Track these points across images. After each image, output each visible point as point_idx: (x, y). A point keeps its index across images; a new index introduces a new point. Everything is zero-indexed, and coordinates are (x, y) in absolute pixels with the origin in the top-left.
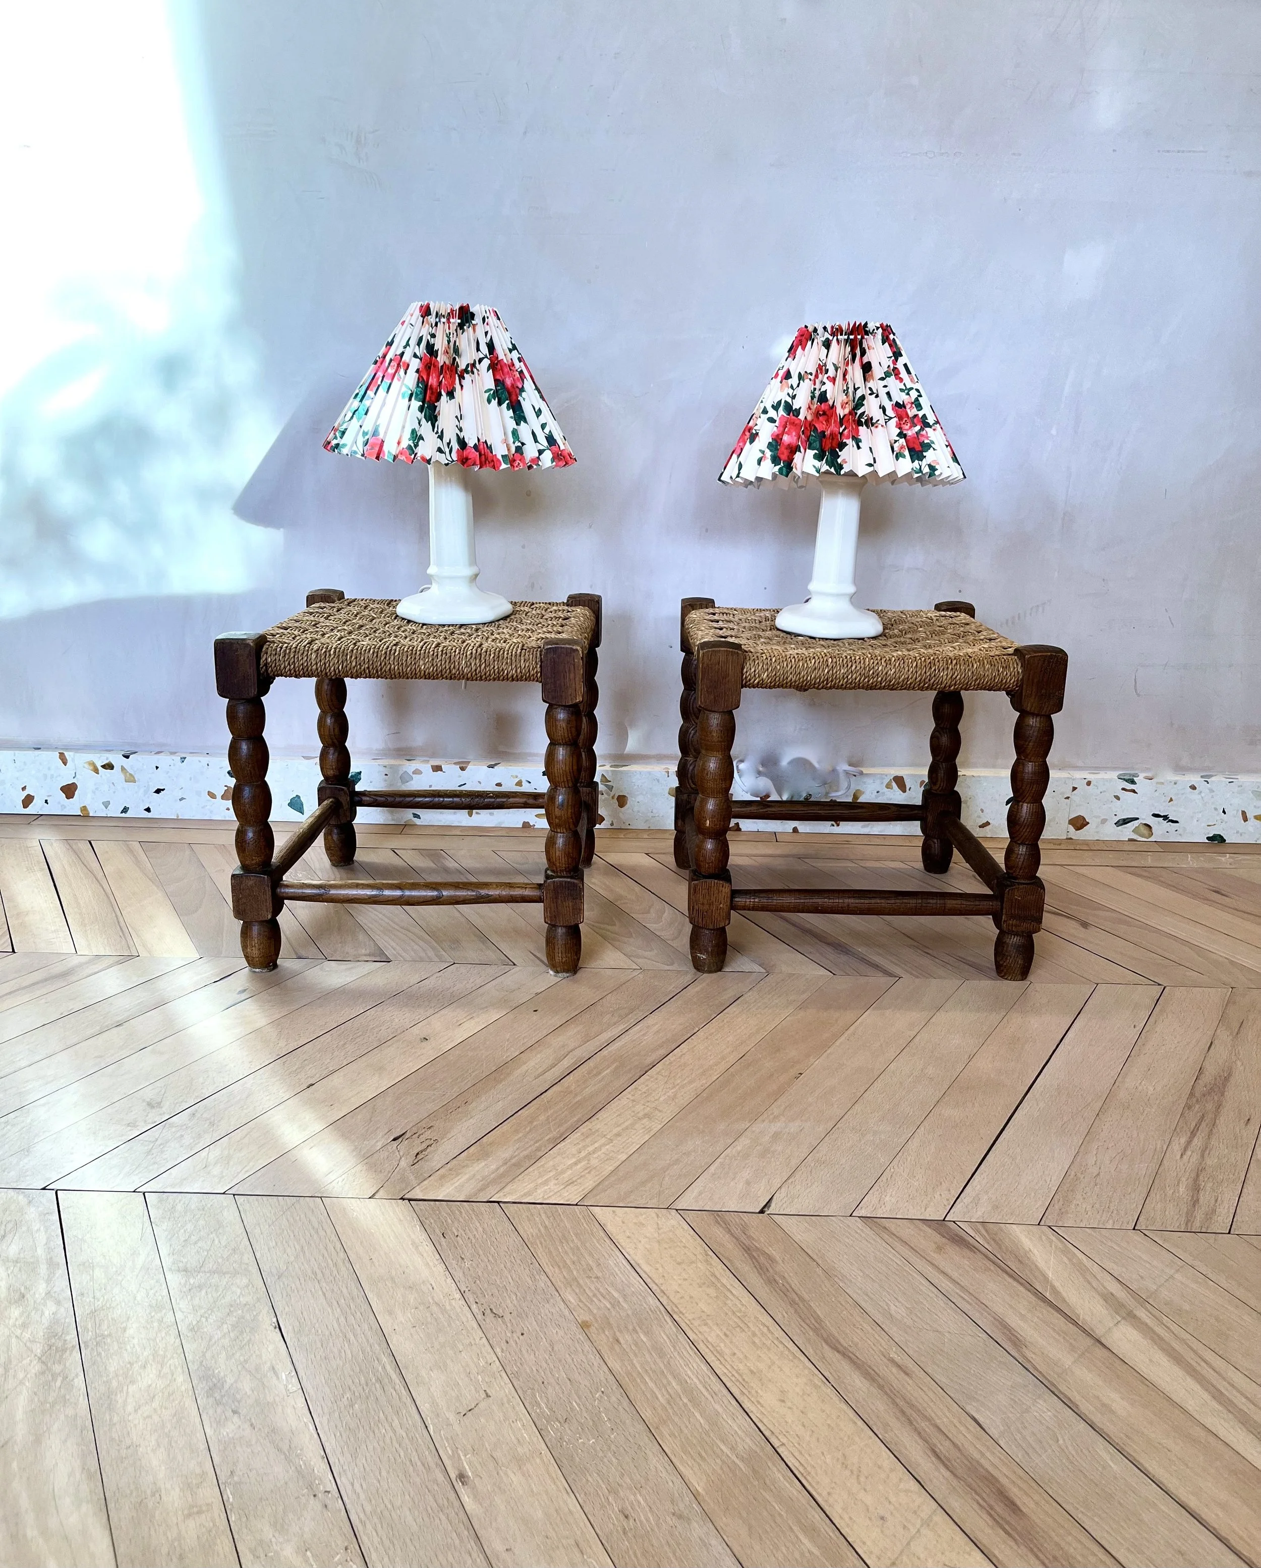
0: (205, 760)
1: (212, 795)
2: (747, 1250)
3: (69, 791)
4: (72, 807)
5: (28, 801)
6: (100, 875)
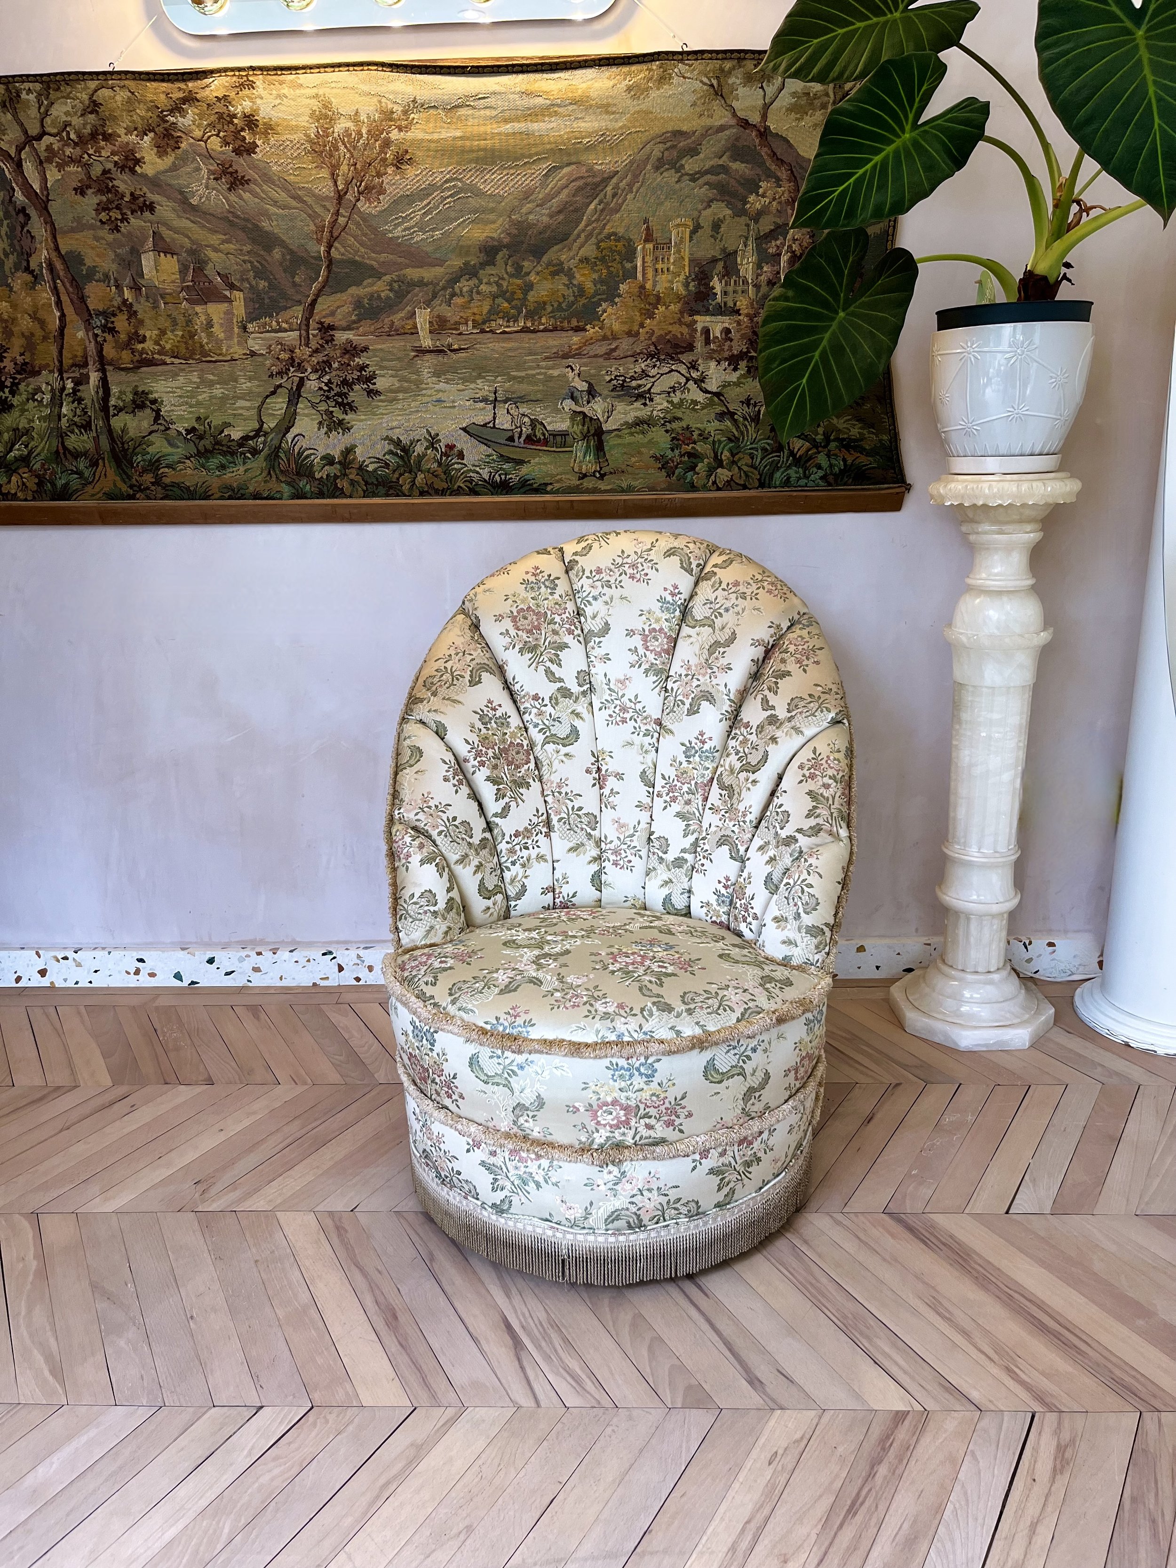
0: (122, 953)
1: (128, 973)
2: (337, 1228)
3: (43, 973)
4: (45, 982)
5: (18, 979)
6: (61, 1032)
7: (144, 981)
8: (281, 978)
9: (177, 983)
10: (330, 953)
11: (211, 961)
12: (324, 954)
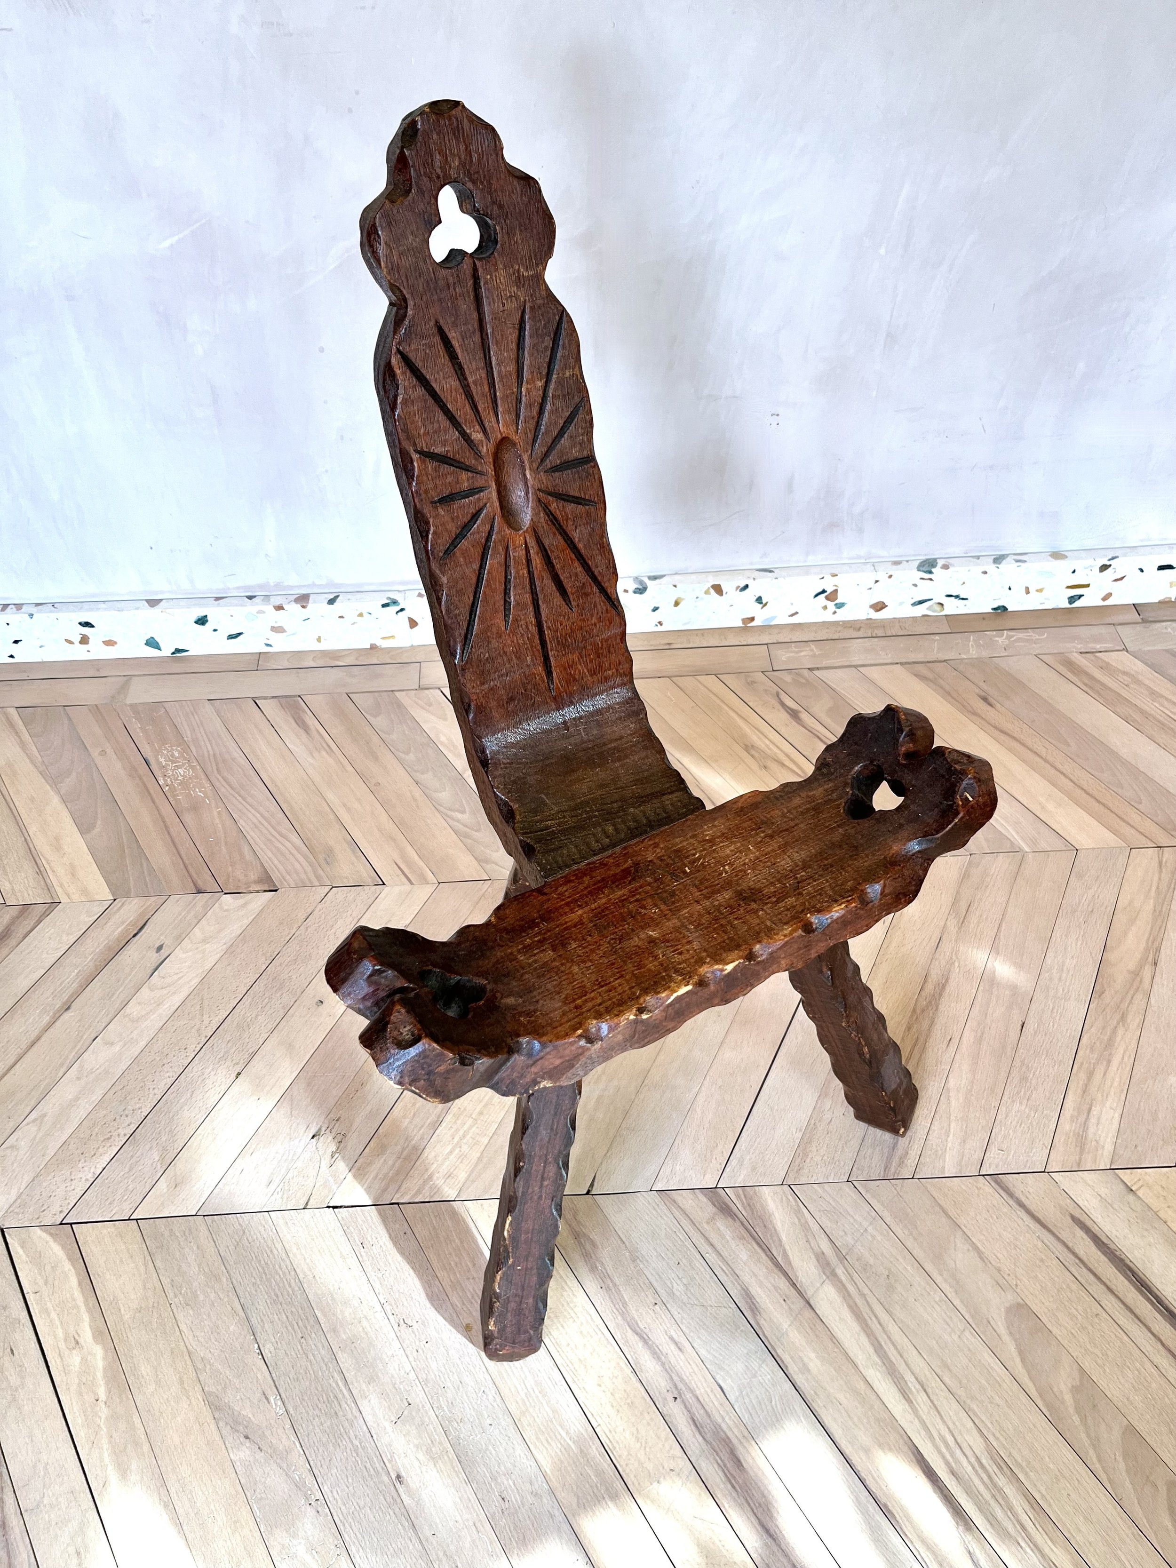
7: (96, 651)
8: (319, 640)
9: (152, 652)
10: (395, 602)
11: (202, 621)
12: (384, 606)
